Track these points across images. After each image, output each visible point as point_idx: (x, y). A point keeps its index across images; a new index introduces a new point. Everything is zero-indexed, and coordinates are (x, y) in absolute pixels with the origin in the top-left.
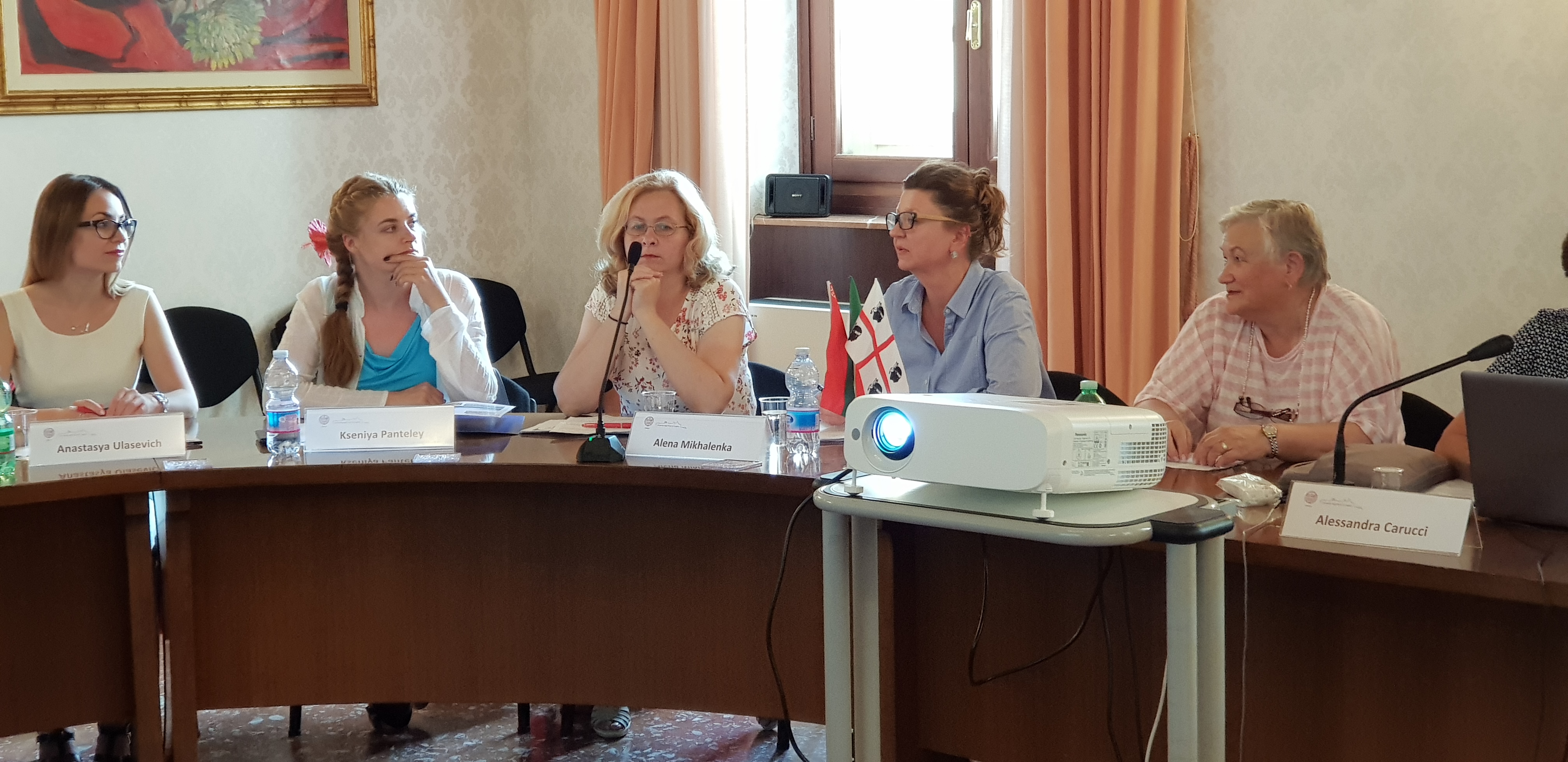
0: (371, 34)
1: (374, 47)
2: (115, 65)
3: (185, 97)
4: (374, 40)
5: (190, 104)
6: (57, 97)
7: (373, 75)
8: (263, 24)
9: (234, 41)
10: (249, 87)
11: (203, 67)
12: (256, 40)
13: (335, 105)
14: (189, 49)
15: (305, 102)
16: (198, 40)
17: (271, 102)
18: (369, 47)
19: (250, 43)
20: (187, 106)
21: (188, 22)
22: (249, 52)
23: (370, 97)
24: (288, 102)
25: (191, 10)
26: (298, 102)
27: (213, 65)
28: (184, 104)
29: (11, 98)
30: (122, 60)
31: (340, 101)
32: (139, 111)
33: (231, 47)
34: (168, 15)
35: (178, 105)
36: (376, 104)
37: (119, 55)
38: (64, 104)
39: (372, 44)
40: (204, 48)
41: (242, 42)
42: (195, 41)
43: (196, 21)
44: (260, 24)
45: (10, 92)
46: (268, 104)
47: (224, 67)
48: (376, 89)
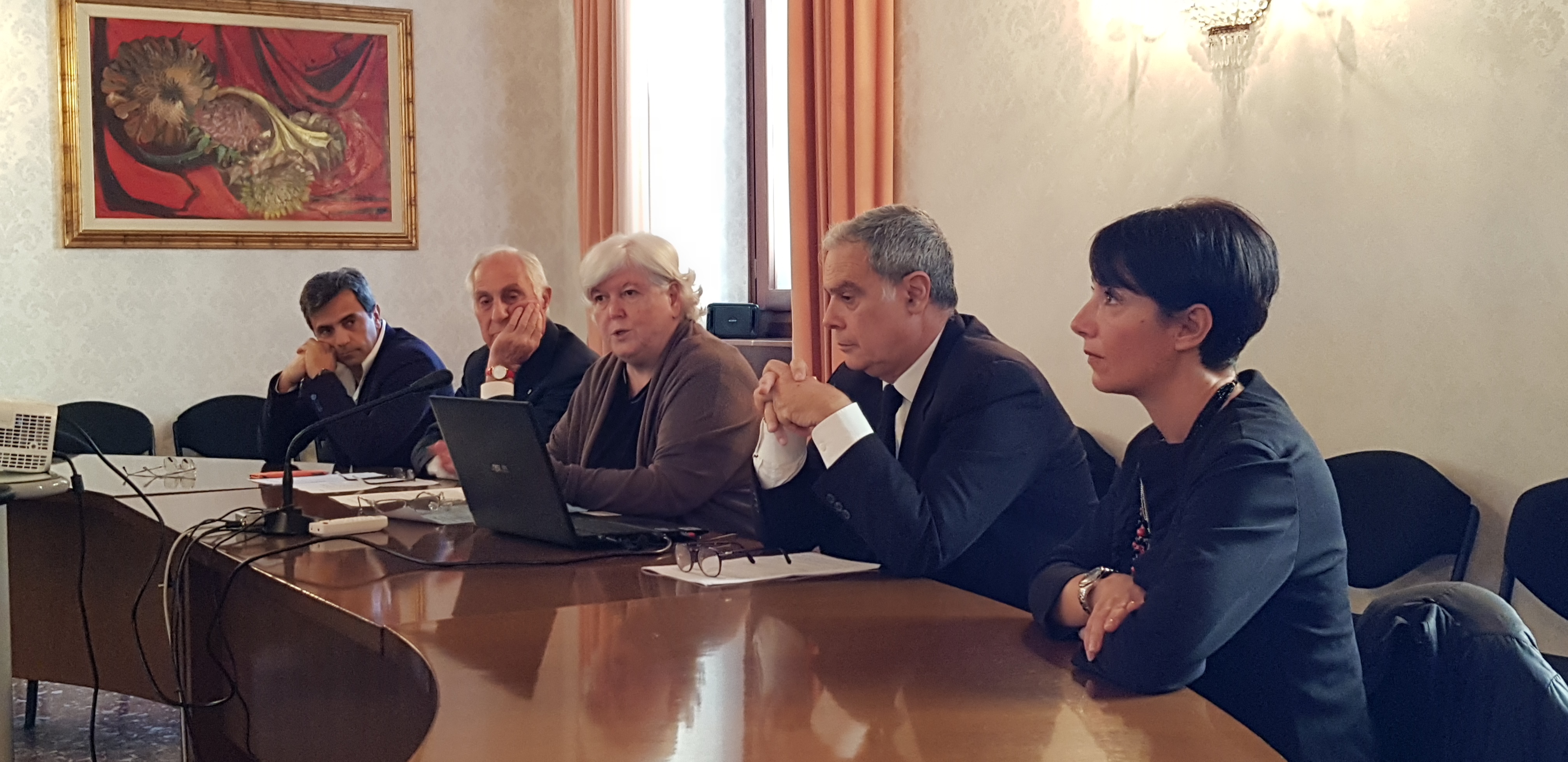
0: (413, 196)
1: (416, 205)
2: (177, 214)
3: (240, 238)
4: (415, 200)
5: (246, 244)
6: (125, 235)
7: (414, 227)
8: (313, 186)
9: (285, 198)
10: (299, 232)
11: (257, 216)
12: (306, 198)
13: (377, 248)
15: (351, 245)
16: (253, 196)
18: (411, 206)
19: (300, 200)
21: (245, 183)
22: (299, 207)
23: (411, 243)
25: (247, 174)
27: (267, 214)
28: (241, 244)
29: (84, 235)
30: (184, 209)
31: (382, 245)
32: (200, 247)
33: (282, 203)
34: (226, 178)
36: (416, 248)
37: (182, 206)
38: (133, 241)
40: (258, 203)
41: (294, 199)
42: (250, 197)
43: (252, 183)
44: (310, 187)
45: (85, 230)
47: (275, 216)
48: (416, 236)
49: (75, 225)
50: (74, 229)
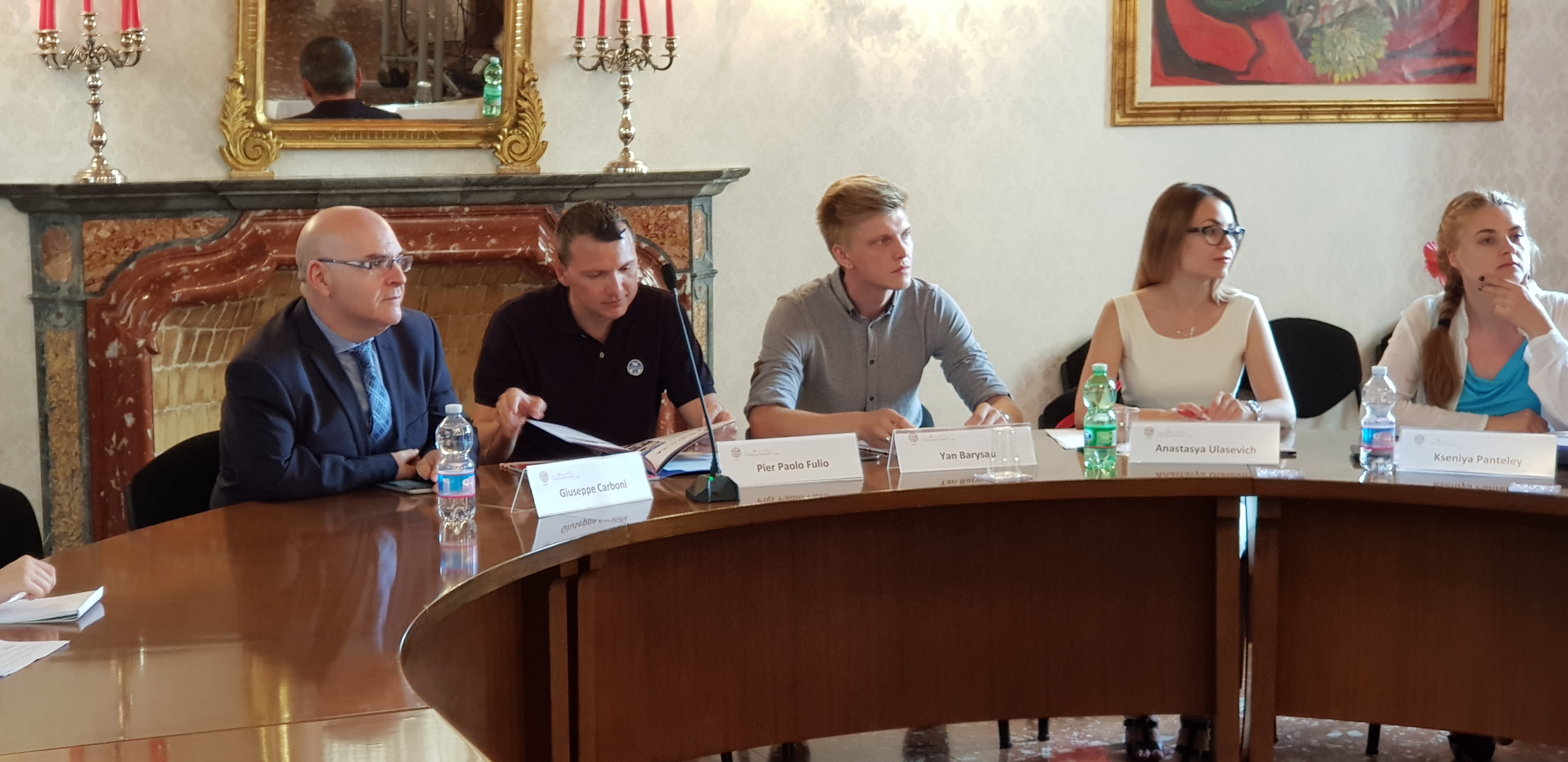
0: (1502, 47)
1: (1504, 60)
2: (1239, 78)
3: (1307, 109)
4: (1504, 54)
5: (1311, 117)
6: (1182, 109)
7: (1500, 88)
8: (1390, 38)
9: (1358, 54)
10: (1371, 101)
11: (1325, 80)
12: (1381, 54)
13: (1457, 120)
14: (1314, 63)
15: (1427, 116)
16: (1322, 53)
17: (1393, 116)
18: (1499, 60)
19: (1375, 57)
20: (1308, 119)
21: (1315, 36)
22: (1373, 65)
23: (1495, 111)
24: (1409, 116)
25: (1318, 23)
26: (1420, 116)
27: (1336, 78)
28: (1304, 117)
29: (1139, 109)
30: (1247, 72)
31: (1463, 116)
32: (1260, 123)
33: (1355, 60)
34: (1294, 28)
35: (1298, 117)
36: (1501, 119)
37: (1244, 68)
38: (1189, 115)
39: (1501, 57)
40: (1328, 62)
41: (1367, 56)
42: (1320, 54)
43: (1322, 35)
44: (1386, 38)
45: (1140, 103)
46: (1389, 118)
47: (1346, 80)
48: (1502, 103)
49: (1128, 96)
50: (1127, 101)
